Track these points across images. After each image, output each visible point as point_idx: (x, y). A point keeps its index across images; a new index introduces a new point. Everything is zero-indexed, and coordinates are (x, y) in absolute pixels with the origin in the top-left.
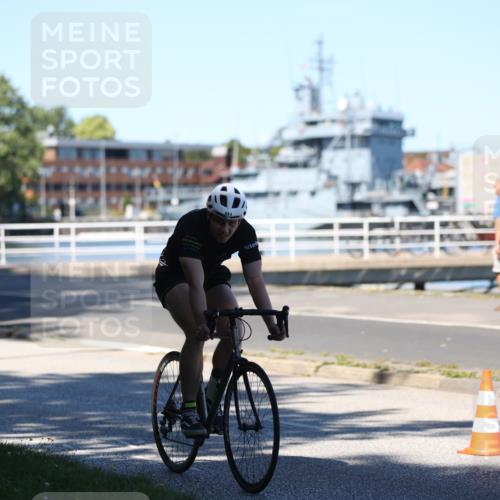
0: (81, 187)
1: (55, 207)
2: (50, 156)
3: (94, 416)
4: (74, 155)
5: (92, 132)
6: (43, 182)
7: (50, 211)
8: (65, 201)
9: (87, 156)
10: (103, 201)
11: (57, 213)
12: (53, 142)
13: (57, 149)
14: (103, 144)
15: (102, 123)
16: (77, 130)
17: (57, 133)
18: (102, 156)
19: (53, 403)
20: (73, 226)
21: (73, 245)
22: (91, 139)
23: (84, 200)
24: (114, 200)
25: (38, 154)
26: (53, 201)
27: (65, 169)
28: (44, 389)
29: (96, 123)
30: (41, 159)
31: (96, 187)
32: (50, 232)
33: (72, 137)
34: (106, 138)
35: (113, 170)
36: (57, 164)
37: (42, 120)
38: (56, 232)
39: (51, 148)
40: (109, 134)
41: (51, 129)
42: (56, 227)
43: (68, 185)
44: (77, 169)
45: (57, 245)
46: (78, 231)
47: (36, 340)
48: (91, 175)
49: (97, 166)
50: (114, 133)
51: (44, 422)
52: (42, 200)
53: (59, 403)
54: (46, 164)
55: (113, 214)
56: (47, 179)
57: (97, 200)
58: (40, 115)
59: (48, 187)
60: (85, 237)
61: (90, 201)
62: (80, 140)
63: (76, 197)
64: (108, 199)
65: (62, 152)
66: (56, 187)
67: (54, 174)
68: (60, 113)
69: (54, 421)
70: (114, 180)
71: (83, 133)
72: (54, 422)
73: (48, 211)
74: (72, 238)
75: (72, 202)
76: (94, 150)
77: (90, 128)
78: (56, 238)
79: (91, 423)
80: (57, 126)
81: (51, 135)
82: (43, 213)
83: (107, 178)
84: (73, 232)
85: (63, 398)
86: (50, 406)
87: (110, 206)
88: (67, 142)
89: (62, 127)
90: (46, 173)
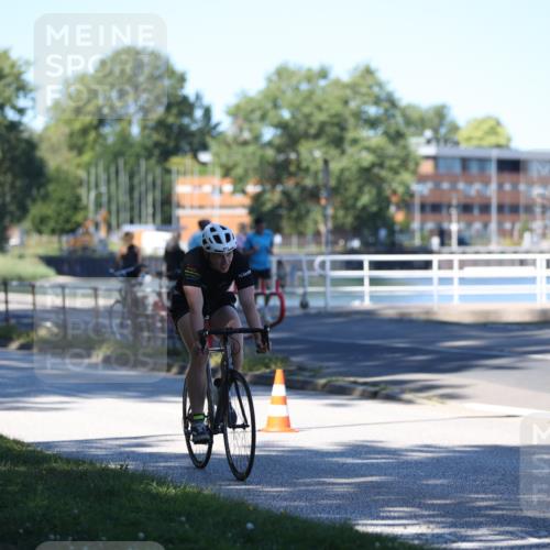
0: (466, 208)
1: (432, 233)
2: (427, 168)
3: (483, 500)
4: (457, 168)
5: (481, 139)
6: (417, 201)
7: (426, 239)
8: (445, 225)
9: (474, 168)
10: (493, 226)
11: (435, 241)
12: (431, 150)
13: (435, 158)
14: (495, 154)
15: (495, 127)
16: (461, 136)
17: (436, 139)
18: (493, 170)
19: (431, 482)
20: (456, 258)
21: (456, 281)
22: (479, 147)
23: (469, 224)
24: (508, 226)
25: (411, 165)
26: (430, 225)
27: (445, 186)
28: (419, 464)
29: (485, 127)
30: (415, 172)
31: (485, 208)
32: (427, 265)
33: (457, 143)
34: (499, 146)
35: (508, 187)
36: (436, 178)
37: (418, 122)
38: (435, 265)
39: (428, 158)
40: (502, 141)
41: (428, 133)
42: (435, 258)
43: (449, 206)
44: (461, 186)
45: (435, 281)
46: (463, 264)
47: (409, 402)
48: (478, 192)
49: (486, 182)
50: (509, 140)
51: (419, 506)
52: (416, 225)
53: (439, 482)
54: (422, 179)
55: (506, 244)
56: (422, 197)
57: (486, 226)
58: (415, 116)
59: (423, 207)
60: (470, 272)
61: (477, 226)
62: (465, 149)
63: (459, 221)
64: (500, 224)
65: (441, 163)
66: (434, 208)
67: (431, 191)
68: (440, 114)
69: (433, 504)
70: (508, 201)
71: (469, 139)
72: (433, 507)
73: (423, 238)
74: (455, 273)
75: (454, 227)
76: (483, 161)
77: (479, 134)
78: (434, 273)
79: (480, 508)
80: (436, 131)
81: (429, 142)
82: (417, 242)
83: (498, 197)
84: (456, 265)
85: (444, 476)
86: (428, 485)
87: (502, 233)
88: (448, 151)
89: (443, 131)
90: (421, 190)
